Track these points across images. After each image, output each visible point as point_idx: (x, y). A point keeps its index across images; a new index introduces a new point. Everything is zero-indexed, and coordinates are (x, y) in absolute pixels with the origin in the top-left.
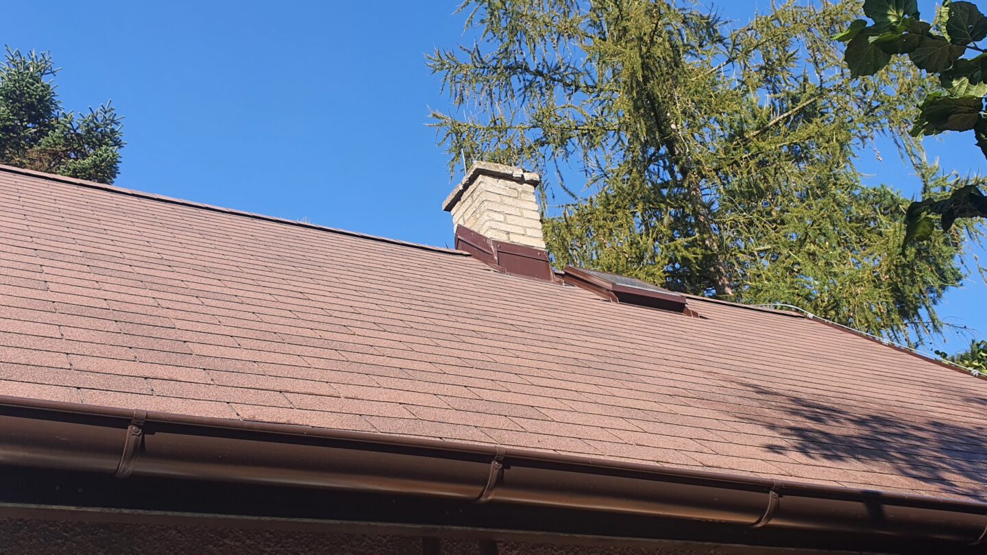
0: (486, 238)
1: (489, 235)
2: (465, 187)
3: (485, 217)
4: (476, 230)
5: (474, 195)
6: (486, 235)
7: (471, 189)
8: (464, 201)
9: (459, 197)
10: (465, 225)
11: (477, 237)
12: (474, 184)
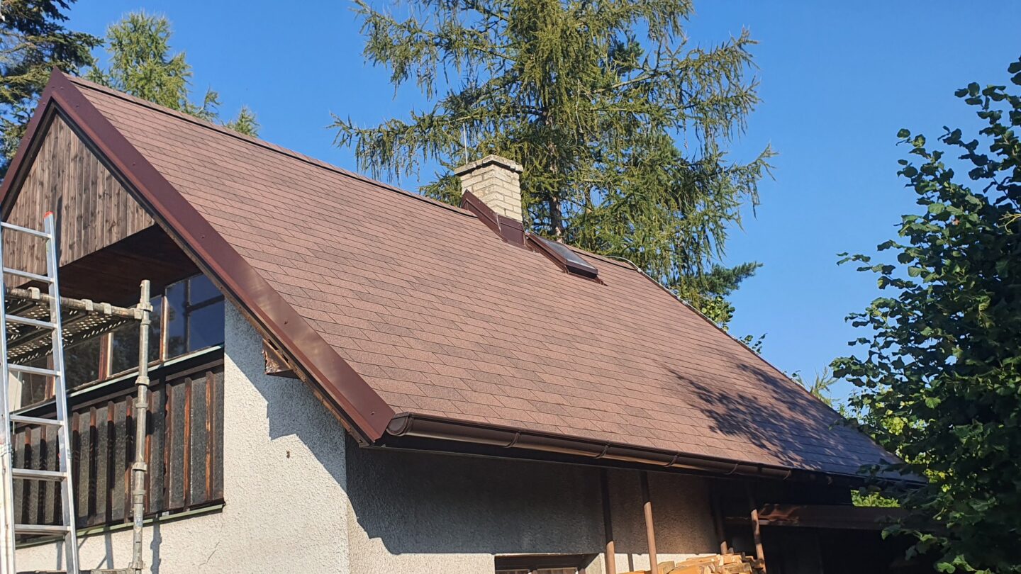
0: (493, 212)
1: (495, 210)
2: (478, 167)
3: (493, 196)
4: (484, 201)
5: (485, 175)
6: (493, 209)
7: (482, 170)
8: (475, 176)
9: (470, 171)
10: (474, 194)
11: (484, 206)
12: (487, 169)
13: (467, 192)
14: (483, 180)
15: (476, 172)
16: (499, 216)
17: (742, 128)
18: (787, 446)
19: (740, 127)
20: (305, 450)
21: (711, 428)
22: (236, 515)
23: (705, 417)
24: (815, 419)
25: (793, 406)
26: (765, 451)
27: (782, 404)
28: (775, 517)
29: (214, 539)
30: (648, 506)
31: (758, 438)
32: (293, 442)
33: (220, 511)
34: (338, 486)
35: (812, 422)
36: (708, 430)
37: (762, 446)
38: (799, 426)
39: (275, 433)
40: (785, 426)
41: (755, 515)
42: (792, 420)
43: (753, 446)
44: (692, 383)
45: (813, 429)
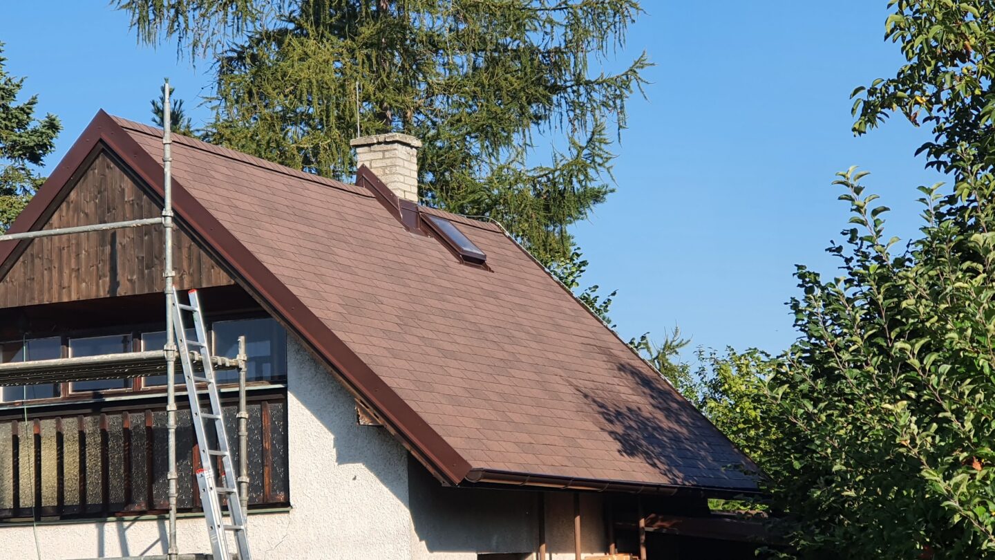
0: (395, 195)
1: (397, 193)
2: (379, 143)
3: (396, 178)
4: (383, 181)
5: (386, 153)
6: (394, 191)
7: (384, 147)
8: (375, 151)
9: (369, 145)
10: (372, 170)
11: (383, 187)
12: (389, 146)
13: (363, 167)
14: (384, 158)
15: (376, 147)
16: (401, 200)
17: (620, 40)
18: (672, 463)
19: (617, 40)
20: (371, 476)
21: (619, 451)
22: (303, 516)
23: (611, 439)
24: (686, 425)
25: (668, 413)
26: (657, 470)
27: (658, 411)
28: (659, 526)
29: (281, 532)
30: (578, 519)
31: (651, 458)
32: (359, 469)
33: (288, 512)
34: (402, 505)
35: (684, 431)
36: (618, 454)
37: (654, 465)
38: (676, 438)
39: (341, 459)
40: (665, 439)
41: (642, 523)
42: (671, 431)
43: (647, 465)
44: (595, 401)
45: (686, 439)
